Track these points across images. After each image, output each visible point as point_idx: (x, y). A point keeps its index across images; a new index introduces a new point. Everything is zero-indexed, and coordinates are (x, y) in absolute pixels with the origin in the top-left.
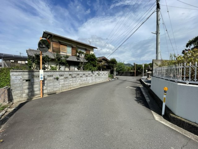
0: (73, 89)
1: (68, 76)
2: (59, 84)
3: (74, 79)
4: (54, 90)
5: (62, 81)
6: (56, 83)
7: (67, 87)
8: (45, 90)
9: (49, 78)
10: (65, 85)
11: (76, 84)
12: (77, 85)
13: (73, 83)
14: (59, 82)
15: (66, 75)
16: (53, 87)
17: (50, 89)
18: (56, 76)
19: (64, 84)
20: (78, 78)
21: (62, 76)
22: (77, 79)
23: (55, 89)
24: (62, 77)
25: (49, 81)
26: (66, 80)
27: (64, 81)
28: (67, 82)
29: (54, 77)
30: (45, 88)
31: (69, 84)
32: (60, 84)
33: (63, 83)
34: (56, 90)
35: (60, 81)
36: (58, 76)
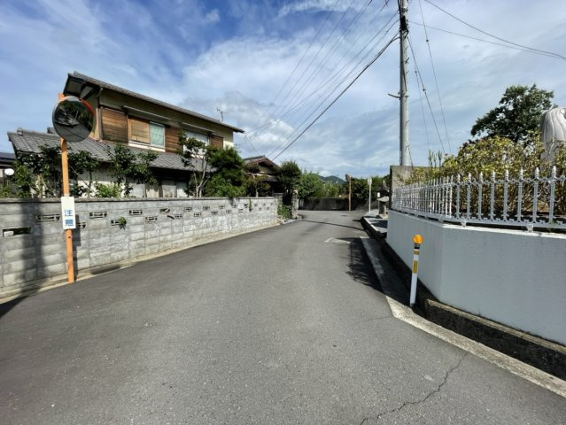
0: (174, 251)
1: (157, 214)
2: (127, 240)
3: (177, 222)
4: (112, 259)
5: (136, 230)
6: (118, 238)
7: (152, 247)
8: (83, 257)
9: (93, 223)
10: (149, 241)
11: (181, 238)
12: (185, 240)
13: (173, 233)
14: (129, 234)
15: (149, 211)
16: (110, 250)
17: (98, 254)
18: (117, 213)
19: (144, 239)
20: (188, 218)
21: (136, 213)
22: (186, 222)
23: (116, 256)
24: (138, 219)
25: (95, 229)
26: (149, 225)
27: (146, 230)
28: (153, 233)
29: (111, 217)
30: (80, 252)
31: (161, 238)
32: (130, 240)
33: (142, 235)
34: (120, 257)
35: (132, 229)
36: (126, 216)
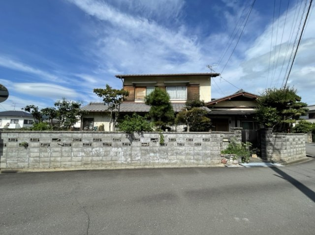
0: (62, 169)
1: (50, 141)
2: (28, 156)
3: (67, 148)
4: (18, 166)
5: (34, 150)
6: (22, 154)
7: (45, 164)
8: (3, 162)
9: (10, 144)
10: (42, 159)
11: (69, 161)
12: (73, 163)
13: (62, 156)
14: (29, 153)
15: (44, 140)
16: (17, 160)
17: (11, 162)
18: (23, 140)
19: (39, 157)
20: (77, 147)
21: (35, 140)
22: (74, 149)
23: (21, 165)
24: (36, 144)
25: (10, 148)
26: (43, 149)
27: (41, 151)
28: (46, 154)
29: (20, 142)
30: (2, 159)
31: (52, 159)
32: (30, 157)
33: (38, 154)
35: (32, 150)
36: (28, 141)
